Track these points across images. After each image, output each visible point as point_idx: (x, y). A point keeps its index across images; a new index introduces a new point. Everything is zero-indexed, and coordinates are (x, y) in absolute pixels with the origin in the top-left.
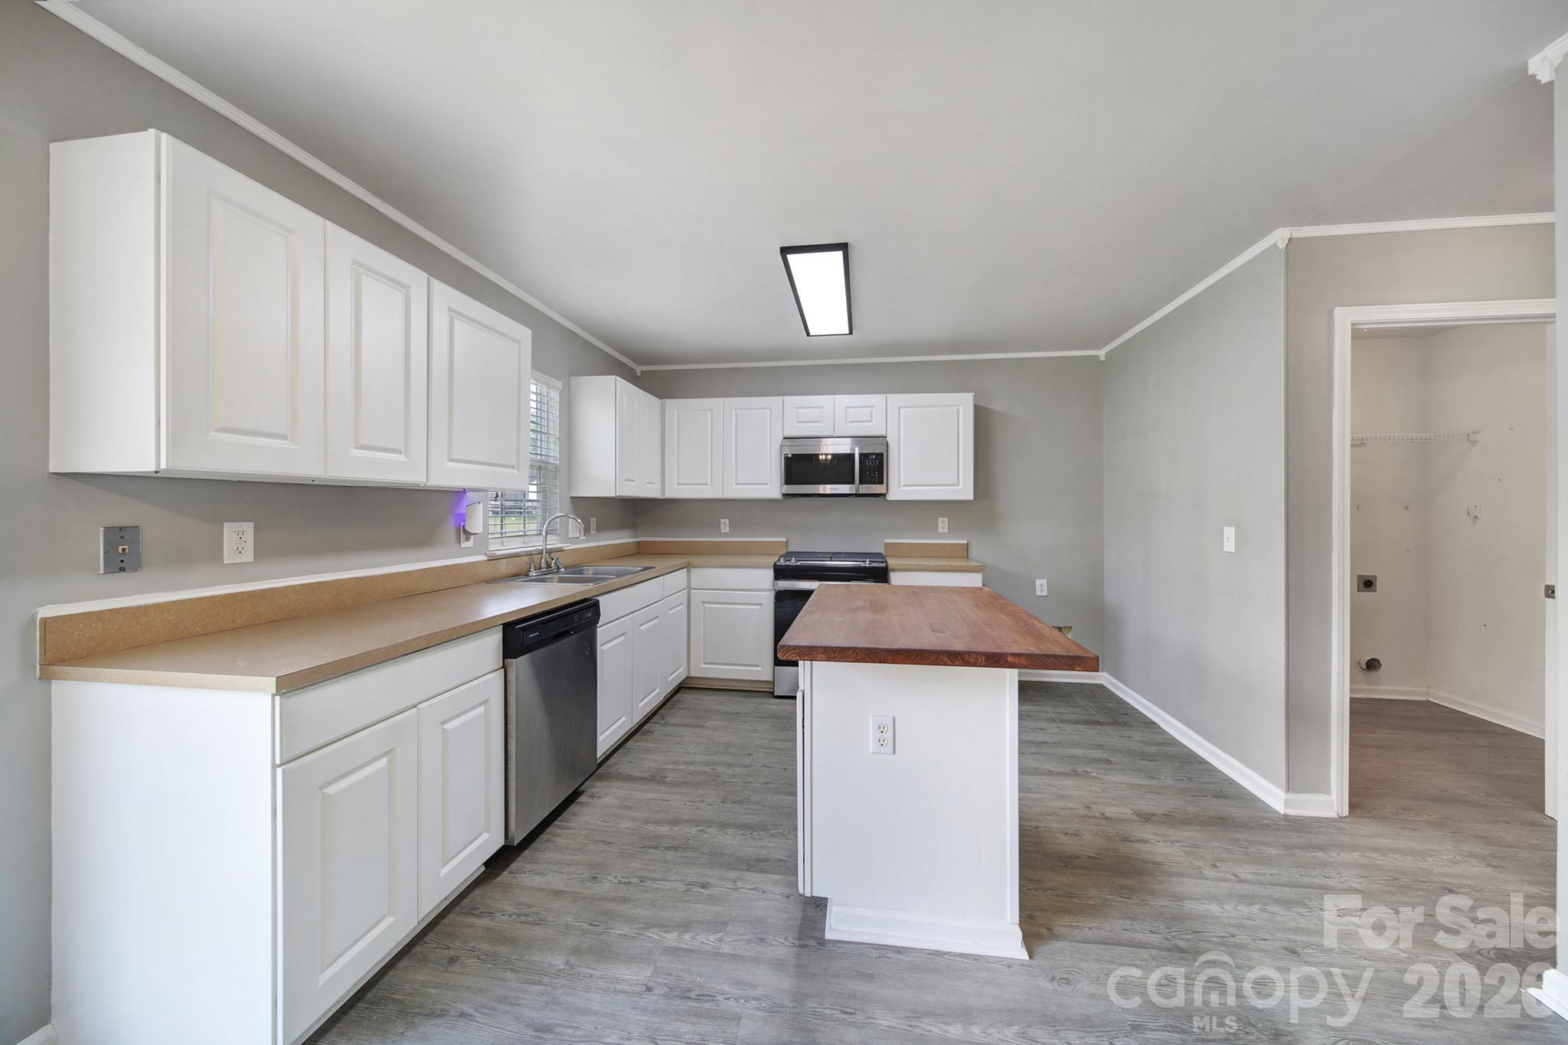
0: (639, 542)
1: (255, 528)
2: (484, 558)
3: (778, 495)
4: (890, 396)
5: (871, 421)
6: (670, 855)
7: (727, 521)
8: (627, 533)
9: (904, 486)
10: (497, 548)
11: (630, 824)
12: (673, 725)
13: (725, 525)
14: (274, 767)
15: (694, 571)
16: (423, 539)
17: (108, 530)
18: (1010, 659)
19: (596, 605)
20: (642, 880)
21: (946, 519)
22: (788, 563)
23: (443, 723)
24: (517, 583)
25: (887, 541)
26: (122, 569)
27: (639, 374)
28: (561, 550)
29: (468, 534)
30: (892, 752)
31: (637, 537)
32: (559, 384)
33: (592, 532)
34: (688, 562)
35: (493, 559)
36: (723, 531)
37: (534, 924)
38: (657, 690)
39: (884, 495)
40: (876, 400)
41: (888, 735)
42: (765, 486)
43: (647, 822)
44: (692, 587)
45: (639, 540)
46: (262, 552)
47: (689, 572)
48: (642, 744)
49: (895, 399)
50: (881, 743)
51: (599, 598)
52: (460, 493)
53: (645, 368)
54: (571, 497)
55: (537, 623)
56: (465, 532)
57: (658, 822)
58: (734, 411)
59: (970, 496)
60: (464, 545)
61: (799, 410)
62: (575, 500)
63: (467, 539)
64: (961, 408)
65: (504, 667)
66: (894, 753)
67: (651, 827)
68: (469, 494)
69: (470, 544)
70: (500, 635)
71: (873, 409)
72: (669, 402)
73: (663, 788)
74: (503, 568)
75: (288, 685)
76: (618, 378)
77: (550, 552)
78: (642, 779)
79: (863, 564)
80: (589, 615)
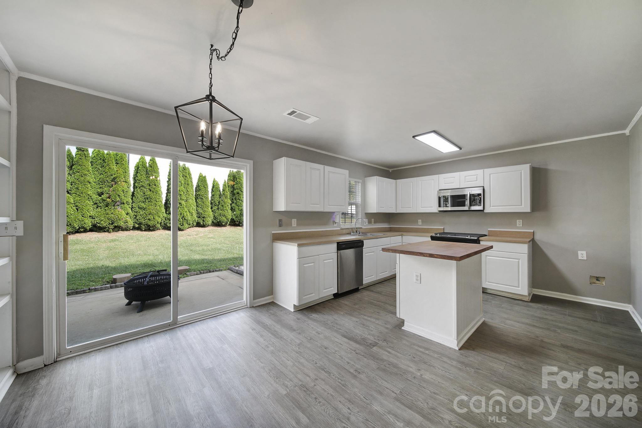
0: (391, 227)
1: (297, 220)
2: (339, 229)
3: (436, 211)
4: (485, 170)
5: (476, 181)
6: (374, 306)
7: (421, 220)
8: (386, 224)
9: (492, 206)
10: (343, 227)
11: (367, 299)
12: (392, 283)
13: (420, 222)
14: (297, 259)
15: (404, 237)
16: (326, 224)
17: (279, 220)
18: (435, 256)
19: (363, 242)
20: (365, 308)
21: (521, 221)
22: (436, 236)
23: (324, 260)
24: (347, 235)
25: (489, 229)
26: (280, 226)
27: (391, 172)
28: (361, 228)
29: (336, 223)
30: (420, 283)
31: (390, 225)
32: (361, 181)
33: (372, 223)
34: (402, 234)
35: (342, 229)
36: (419, 224)
37: (340, 307)
38: (387, 272)
39: (483, 211)
40: (479, 172)
41: (419, 278)
42: (432, 208)
43: (371, 300)
44: (403, 242)
45: (391, 226)
46: (298, 224)
47: (402, 237)
48: (380, 285)
49: (488, 171)
50: (417, 280)
51: (364, 241)
52: (333, 213)
53: (393, 169)
54: (365, 213)
55: (345, 244)
56: (335, 222)
57: (375, 300)
58: (420, 182)
59: (528, 210)
60: (335, 225)
61: (445, 179)
62: (366, 214)
63: (335, 224)
64: (523, 171)
65: (337, 252)
66: (421, 283)
67: (372, 301)
68: (336, 213)
69: (336, 225)
70: (336, 245)
71: (478, 176)
72: (398, 180)
73: (380, 295)
74: (344, 231)
75: (299, 245)
76: (377, 177)
77: (356, 228)
78: (376, 292)
79: (467, 237)
80: (360, 244)
